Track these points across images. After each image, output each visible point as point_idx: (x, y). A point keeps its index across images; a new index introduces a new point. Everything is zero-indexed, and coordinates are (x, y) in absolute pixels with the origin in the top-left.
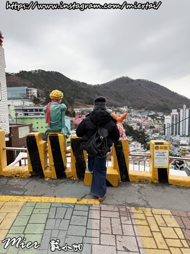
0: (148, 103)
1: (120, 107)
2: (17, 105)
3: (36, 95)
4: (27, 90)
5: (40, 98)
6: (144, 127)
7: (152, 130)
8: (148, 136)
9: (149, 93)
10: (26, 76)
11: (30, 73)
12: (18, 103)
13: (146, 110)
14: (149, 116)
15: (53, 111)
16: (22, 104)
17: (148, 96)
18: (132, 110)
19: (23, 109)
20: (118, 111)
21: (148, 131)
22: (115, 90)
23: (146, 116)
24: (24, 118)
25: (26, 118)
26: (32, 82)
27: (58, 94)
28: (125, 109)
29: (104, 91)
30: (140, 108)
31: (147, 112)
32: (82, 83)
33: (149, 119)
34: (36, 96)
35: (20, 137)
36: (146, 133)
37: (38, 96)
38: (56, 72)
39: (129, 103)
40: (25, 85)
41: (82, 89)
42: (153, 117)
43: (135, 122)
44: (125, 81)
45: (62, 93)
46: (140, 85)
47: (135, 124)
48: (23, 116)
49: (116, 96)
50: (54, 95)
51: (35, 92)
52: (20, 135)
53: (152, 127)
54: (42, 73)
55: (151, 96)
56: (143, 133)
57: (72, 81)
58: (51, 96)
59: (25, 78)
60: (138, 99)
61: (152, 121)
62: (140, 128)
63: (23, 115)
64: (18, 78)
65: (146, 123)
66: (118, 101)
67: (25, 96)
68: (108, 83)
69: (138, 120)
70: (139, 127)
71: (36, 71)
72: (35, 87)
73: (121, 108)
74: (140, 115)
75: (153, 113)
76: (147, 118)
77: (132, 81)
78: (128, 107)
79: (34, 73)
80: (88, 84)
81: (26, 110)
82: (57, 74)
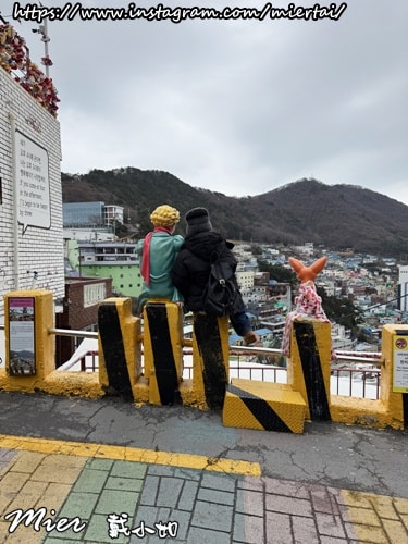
0: (360, 236)
1: (296, 245)
2: (82, 239)
3: (120, 218)
4: (104, 209)
5: (129, 226)
6: (351, 291)
7: (369, 297)
8: (362, 311)
9: (363, 216)
10: (102, 180)
11: (110, 173)
12: (85, 235)
13: (356, 252)
14: (362, 265)
15: (157, 252)
16: (94, 237)
17: (362, 220)
18: (324, 251)
19: (94, 248)
20: (293, 254)
21: (361, 300)
22: (285, 208)
23: (356, 266)
24: (96, 266)
25: (100, 266)
26: (114, 193)
27: (170, 214)
28: (307, 249)
29: (263, 211)
30: (342, 248)
31: (358, 257)
32: (216, 193)
33: (364, 271)
34: (121, 221)
35: (86, 306)
36: (356, 303)
37: (125, 220)
38: (162, 172)
39: (316, 235)
40: (99, 199)
41: (215, 205)
42: (371, 268)
43: (330, 279)
44: (309, 188)
45: (178, 213)
46: (342, 196)
47: (332, 283)
48: (93, 261)
49: (288, 222)
50: (159, 217)
51: (118, 212)
52: (85, 301)
53: (369, 291)
54: (133, 173)
55: (368, 220)
56: (349, 303)
57: (193, 189)
58: (155, 219)
59: (100, 185)
60: (337, 228)
61: (370, 276)
62: (343, 292)
63: (93, 258)
64: (85, 185)
65: (356, 280)
66: (293, 231)
67: (100, 221)
68: (270, 193)
69: (337, 273)
70: (339, 289)
71: (122, 170)
72: (119, 203)
73: (300, 248)
74: (341, 264)
75: (372, 259)
76: (359, 271)
77: (325, 188)
78: (316, 245)
79: (119, 174)
80: (227, 195)
81: (100, 250)
82: (165, 176)
